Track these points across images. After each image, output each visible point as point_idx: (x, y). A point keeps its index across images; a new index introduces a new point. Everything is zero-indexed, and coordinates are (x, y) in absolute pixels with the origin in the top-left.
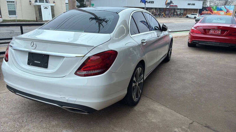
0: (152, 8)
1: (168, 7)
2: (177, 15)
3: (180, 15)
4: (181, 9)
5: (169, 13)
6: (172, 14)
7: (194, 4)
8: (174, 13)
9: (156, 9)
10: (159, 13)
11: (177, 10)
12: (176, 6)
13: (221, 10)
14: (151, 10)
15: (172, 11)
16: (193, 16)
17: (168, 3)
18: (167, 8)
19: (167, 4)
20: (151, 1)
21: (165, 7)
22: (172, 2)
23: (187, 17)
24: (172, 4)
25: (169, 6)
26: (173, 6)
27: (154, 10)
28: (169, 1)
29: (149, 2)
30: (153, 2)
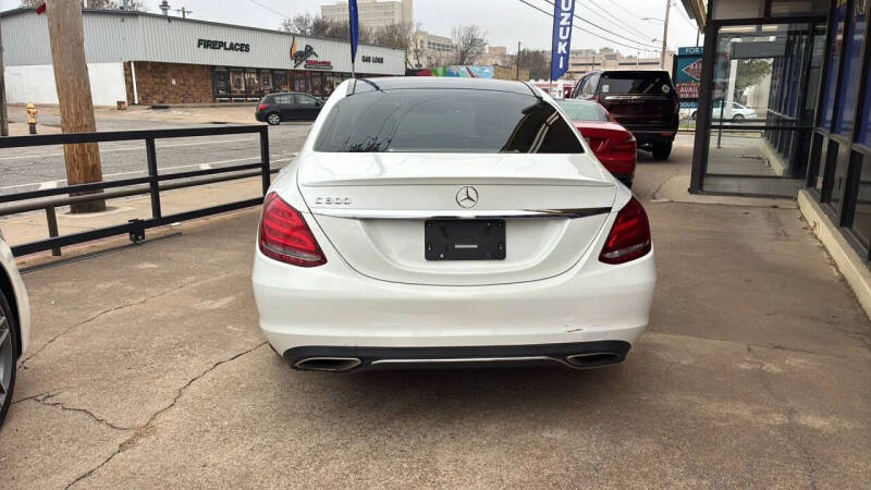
0: (245, 70)
1: (301, 67)
4: (342, 75)
5: (307, 87)
6: (317, 92)
7: (380, 61)
8: (322, 87)
9: (258, 71)
10: (271, 87)
11: (332, 79)
12: (327, 64)
14: (242, 79)
15: (317, 82)
17: (300, 53)
18: (298, 68)
19: (298, 57)
20: (237, 44)
21: (289, 65)
22: (311, 48)
24: (312, 58)
25: (304, 63)
26: (316, 62)
27: (253, 76)
28: (300, 46)
29: (233, 47)
30: (245, 48)
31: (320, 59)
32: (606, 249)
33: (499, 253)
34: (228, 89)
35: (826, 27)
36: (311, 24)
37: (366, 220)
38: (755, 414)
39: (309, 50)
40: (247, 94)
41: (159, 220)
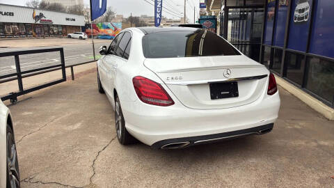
0: (12, 24)
1: (39, 22)
2: (54, 33)
3: (58, 33)
4: (57, 26)
5: (41, 31)
6: (46, 33)
7: (74, 20)
8: (49, 31)
9: (18, 24)
10: (25, 31)
11: (53, 27)
12: (50, 21)
13: (108, 28)
15: (46, 29)
16: (78, 36)
17: (38, 16)
18: (37, 23)
19: (36, 18)
21: (33, 21)
23: (70, 37)
24: (43, 18)
26: (45, 20)
27: (16, 26)
28: (37, 13)
29: (5, 14)
30: (11, 14)
31: (47, 19)
32: (269, 90)
33: (236, 95)
34: (4, 32)
35: (264, 9)
36: (39, 4)
37: (189, 85)
38: (307, 143)
39: (41, 15)
40: (14, 34)
41: (22, 92)
